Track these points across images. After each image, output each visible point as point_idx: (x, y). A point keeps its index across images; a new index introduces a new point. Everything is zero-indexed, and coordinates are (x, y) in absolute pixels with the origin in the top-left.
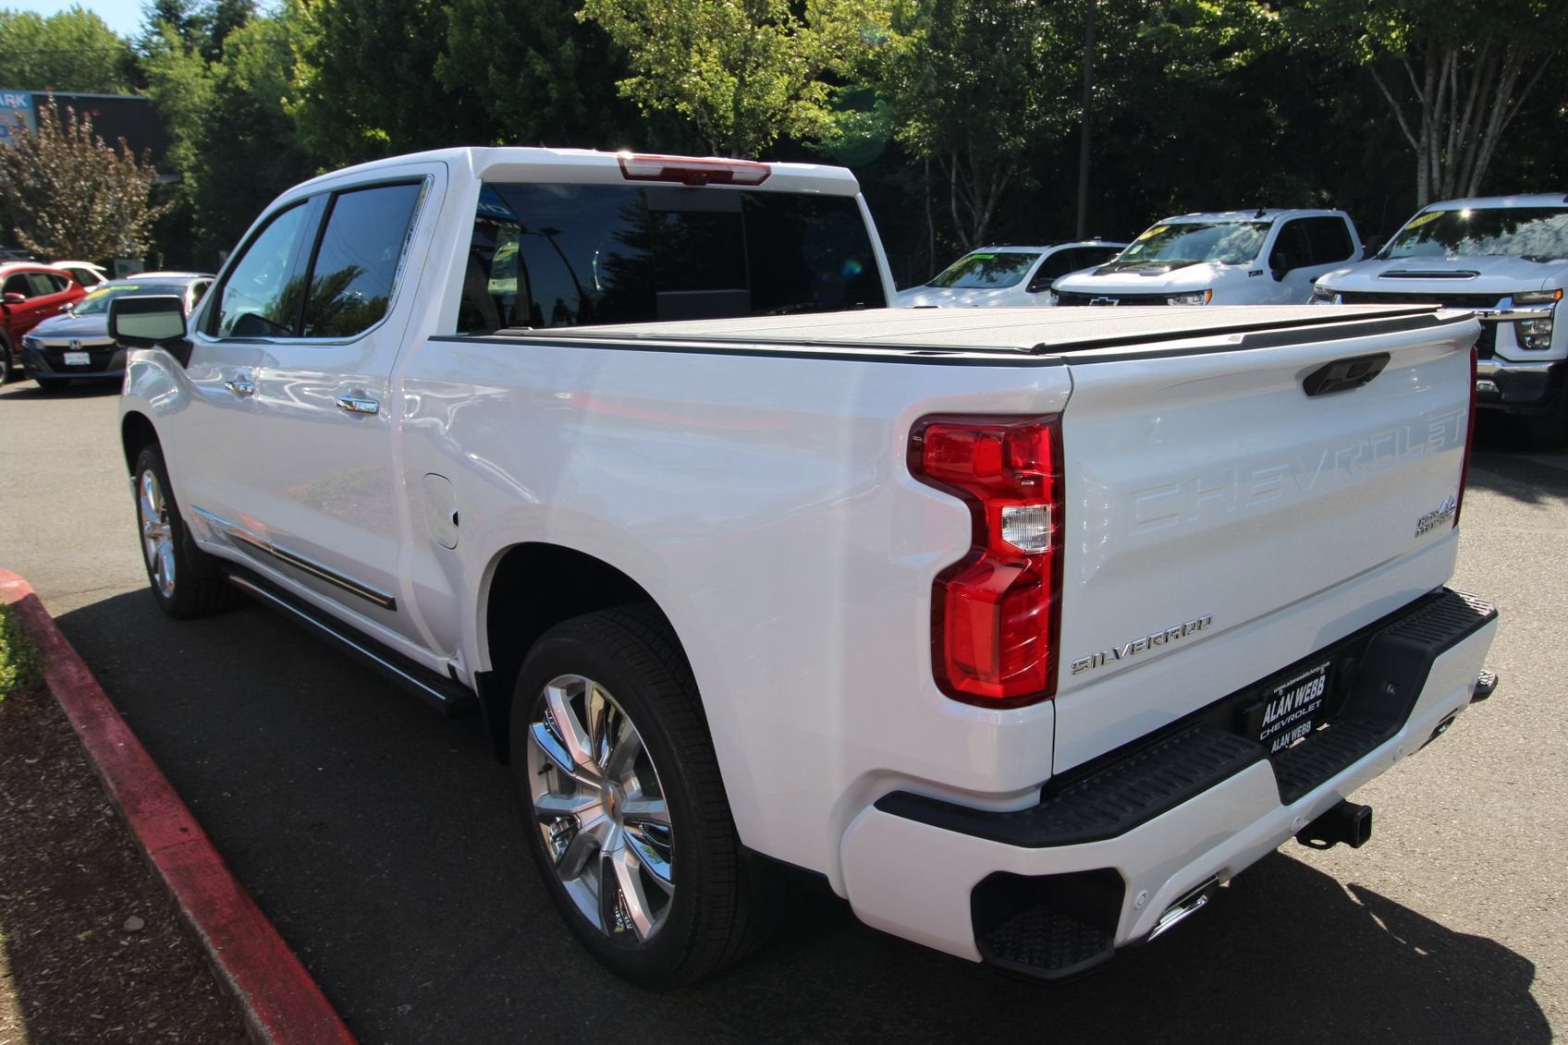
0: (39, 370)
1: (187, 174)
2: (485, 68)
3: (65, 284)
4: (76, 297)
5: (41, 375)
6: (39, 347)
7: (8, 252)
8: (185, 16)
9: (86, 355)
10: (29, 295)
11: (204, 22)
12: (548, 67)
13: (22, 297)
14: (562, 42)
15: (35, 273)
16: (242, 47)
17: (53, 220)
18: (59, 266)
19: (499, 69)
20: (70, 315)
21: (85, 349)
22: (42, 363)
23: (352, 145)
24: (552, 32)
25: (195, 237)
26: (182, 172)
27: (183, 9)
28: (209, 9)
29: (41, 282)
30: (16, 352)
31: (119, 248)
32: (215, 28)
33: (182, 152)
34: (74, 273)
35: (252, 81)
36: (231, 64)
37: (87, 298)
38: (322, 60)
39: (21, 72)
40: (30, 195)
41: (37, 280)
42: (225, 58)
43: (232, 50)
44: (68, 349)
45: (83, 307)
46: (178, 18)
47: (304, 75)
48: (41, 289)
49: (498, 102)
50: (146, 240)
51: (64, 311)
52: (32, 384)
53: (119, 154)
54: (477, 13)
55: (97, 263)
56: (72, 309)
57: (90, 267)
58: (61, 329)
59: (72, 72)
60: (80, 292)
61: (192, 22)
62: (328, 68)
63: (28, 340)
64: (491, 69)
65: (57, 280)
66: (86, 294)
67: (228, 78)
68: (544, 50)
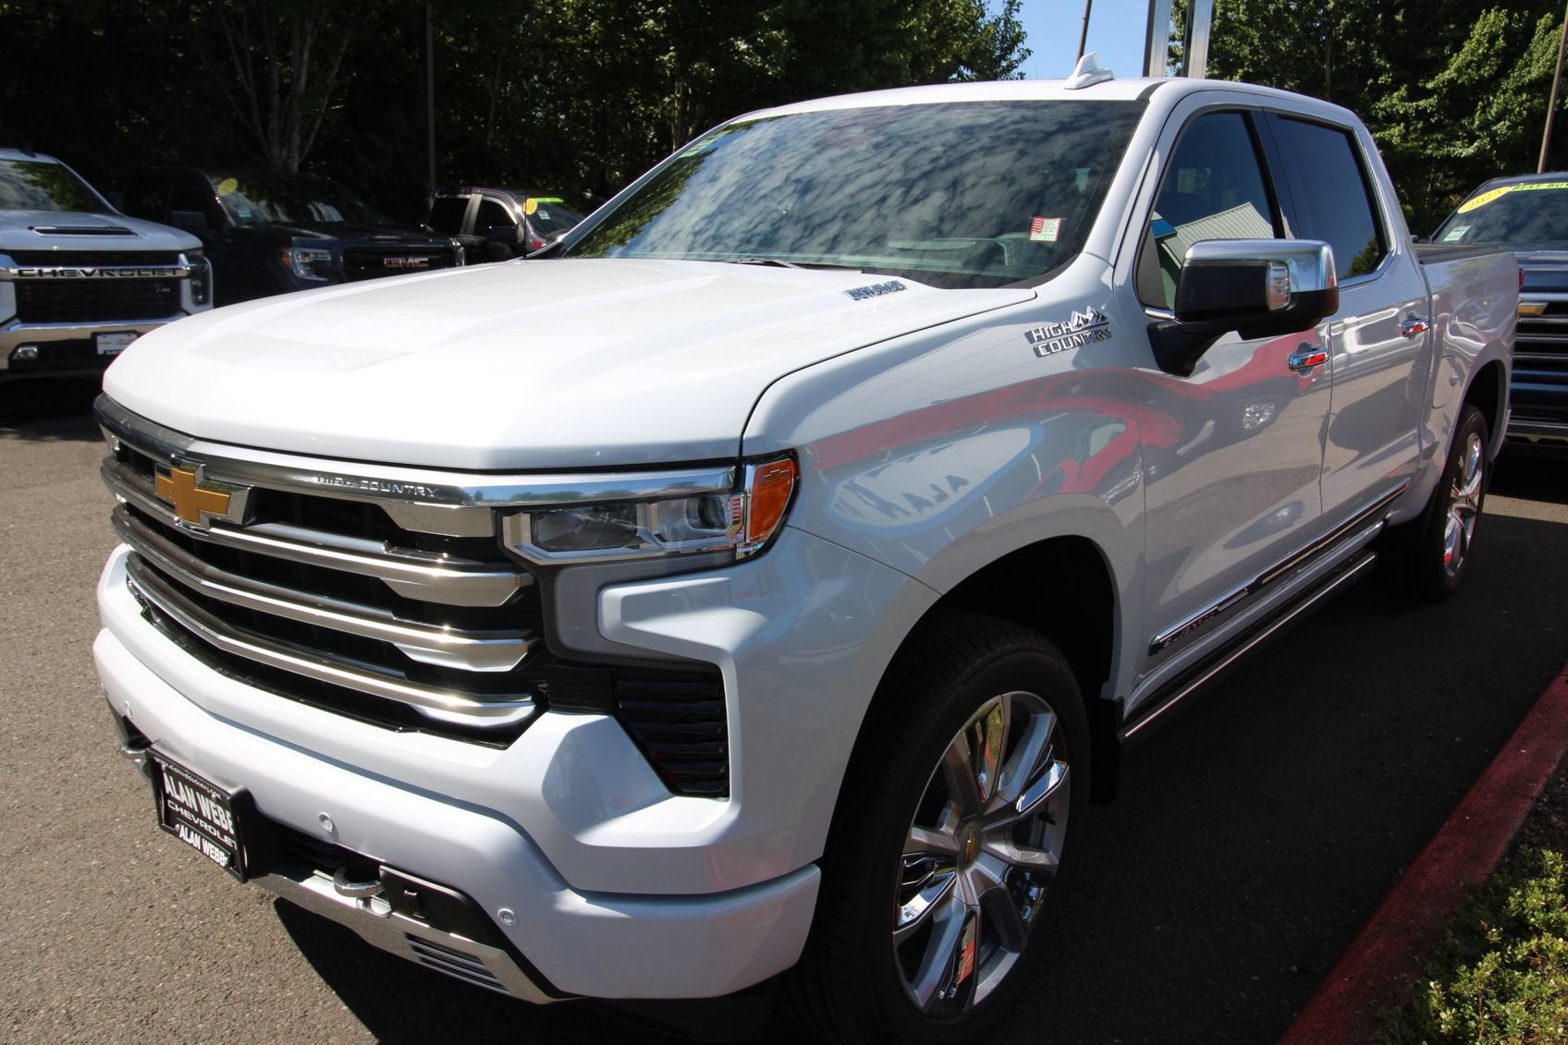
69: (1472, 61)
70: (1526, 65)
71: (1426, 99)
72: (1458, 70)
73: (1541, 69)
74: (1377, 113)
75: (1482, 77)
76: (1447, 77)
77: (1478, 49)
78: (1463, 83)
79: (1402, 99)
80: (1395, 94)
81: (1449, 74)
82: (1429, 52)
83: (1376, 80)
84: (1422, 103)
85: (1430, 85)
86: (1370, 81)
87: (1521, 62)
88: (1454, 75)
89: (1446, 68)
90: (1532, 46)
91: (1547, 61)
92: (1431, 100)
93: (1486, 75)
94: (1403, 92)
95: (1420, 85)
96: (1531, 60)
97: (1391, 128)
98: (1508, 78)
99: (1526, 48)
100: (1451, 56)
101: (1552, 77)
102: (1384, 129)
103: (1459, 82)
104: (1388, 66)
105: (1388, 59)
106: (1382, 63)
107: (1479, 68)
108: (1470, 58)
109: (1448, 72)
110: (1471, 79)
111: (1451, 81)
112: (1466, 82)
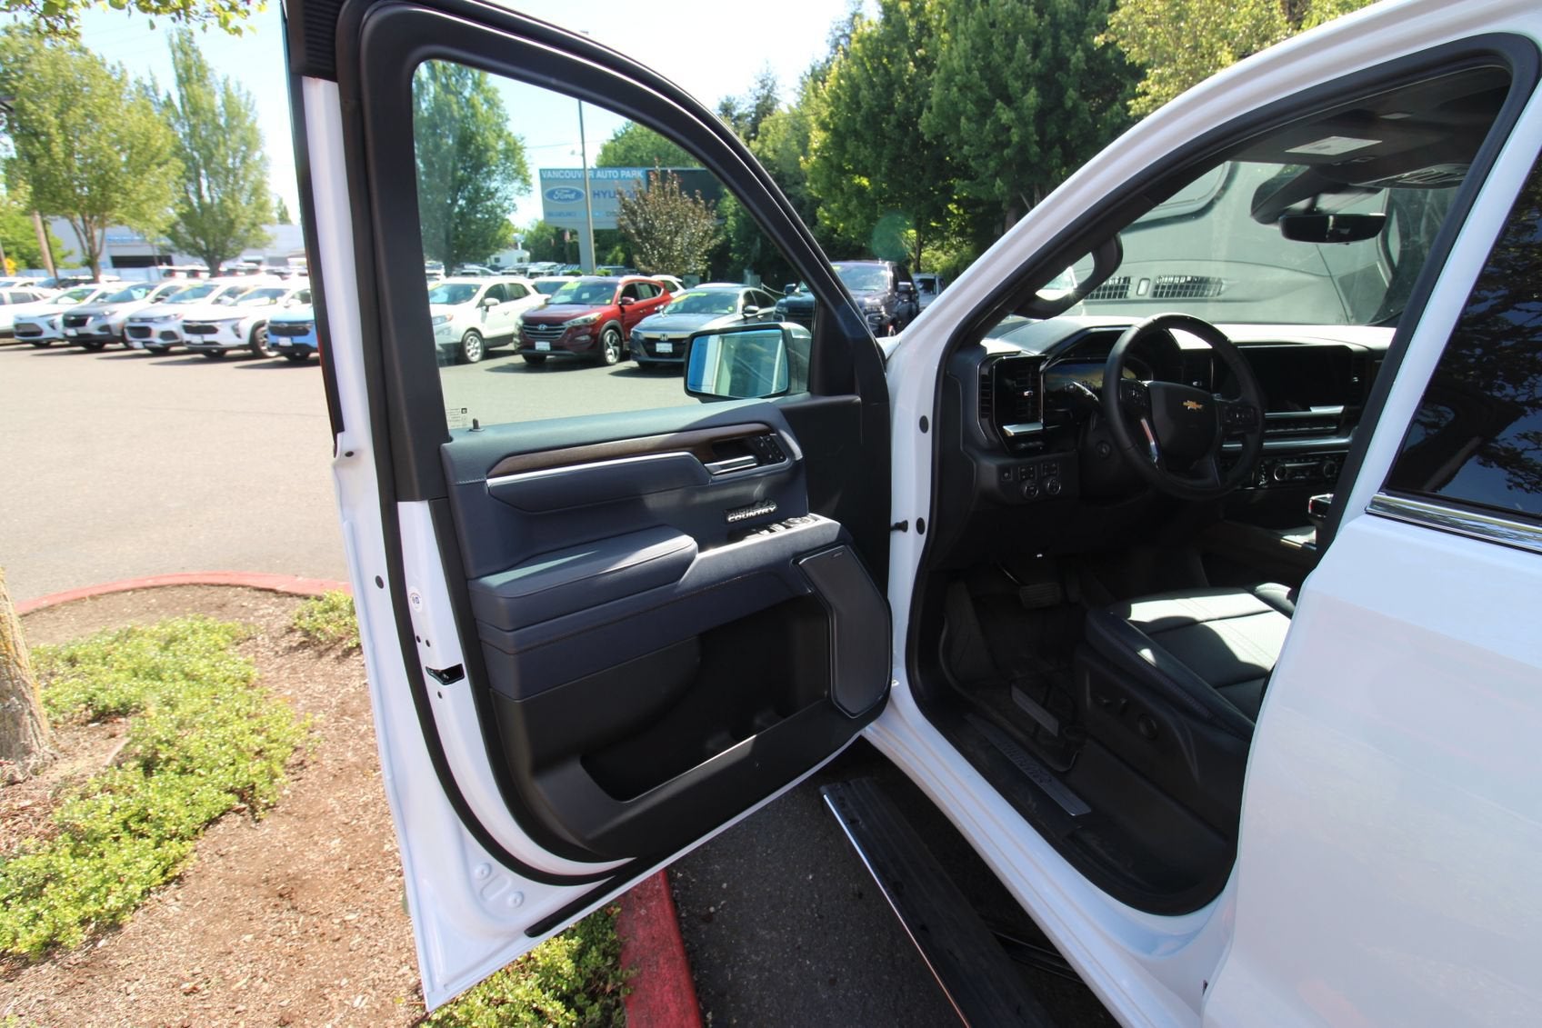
0: (639, 355)
1: (730, 218)
2: (959, 120)
3: (659, 292)
4: (666, 301)
5: (640, 358)
6: (641, 338)
7: (626, 271)
8: (735, 113)
9: (670, 345)
10: (637, 299)
11: (747, 116)
12: (1013, 115)
13: (632, 300)
14: (1025, 91)
15: (642, 283)
16: (771, 128)
17: (653, 248)
18: (656, 278)
19: (969, 119)
20: (661, 314)
21: (670, 341)
22: (641, 350)
23: (846, 189)
24: (1018, 84)
25: (731, 260)
26: (726, 217)
27: (734, 109)
28: (750, 107)
29: (645, 290)
30: (626, 340)
31: (689, 267)
32: (753, 119)
33: (727, 203)
34: (665, 283)
35: (775, 151)
36: (763, 142)
37: (673, 302)
38: (831, 126)
39: (641, 157)
40: (639, 233)
41: (642, 287)
42: (759, 137)
43: (765, 132)
44: (658, 340)
45: (670, 308)
46: (731, 115)
47: (817, 138)
48: (645, 295)
49: (966, 147)
50: (706, 261)
51: (658, 312)
52: (633, 364)
53: (696, 202)
54: (957, 74)
55: (678, 277)
56: (663, 309)
57: (673, 279)
58: (654, 325)
59: (668, 155)
60: (667, 297)
61: (739, 118)
62: (835, 132)
63: (635, 333)
64: (963, 120)
65: (654, 288)
66: (671, 299)
67: (761, 150)
68: (1009, 101)
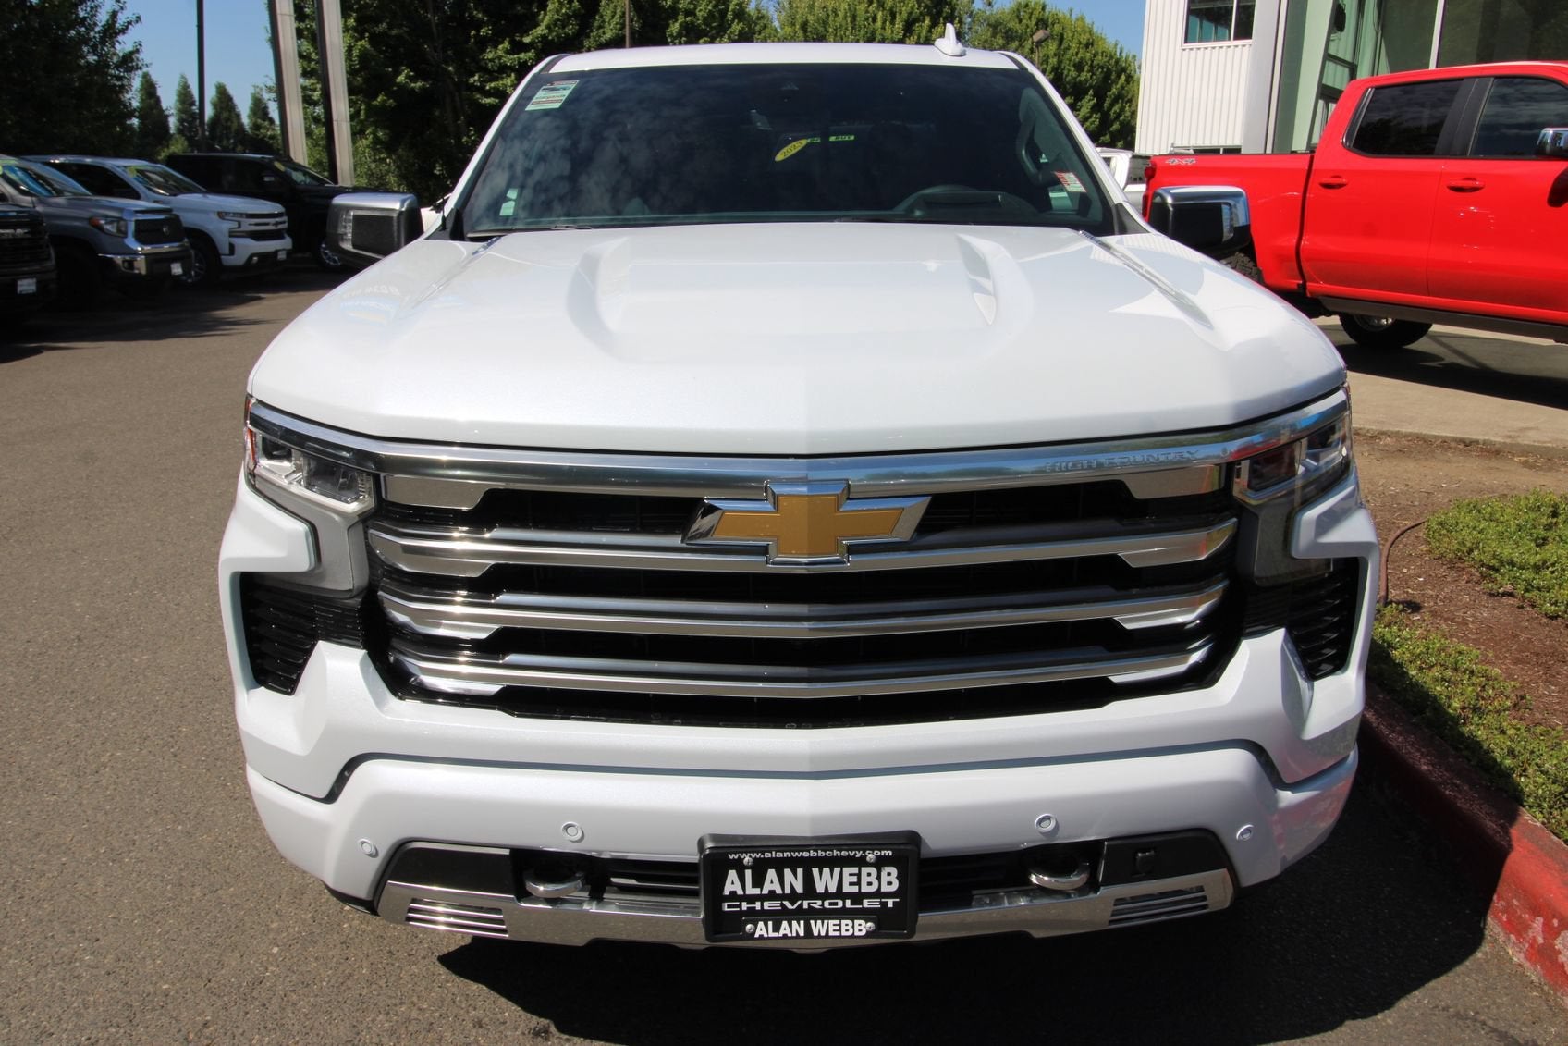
69: (558, 20)
70: (600, 27)
71: (526, 52)
72: (548, 27)
73: (614, 31)
74: (487, 64)
75: (567, 35)
76: (540, 32)
77: (561, 9)
78: (553, 40)
79: (507, 52)
80: (500, 47)
81: (541, 30)
82: (519, 8)
83: (478, 32)
84: (523, 56)
85: (527, 40)
86: (473, 33)
87: (596, 24)
88: (546, 31)
89: (536, 25)
90: (601, 9)
91: (617, 24)
92: (530, 54)
93: (570, 32)
94: (506, 45)
95: (517, 38)
96: (604, 22)
97: (503, 78)
98: (589, 37)
99: (597, 11)
100: (538, 14)
101: (624, 37)
102: (497, 79)
103: (550, 38)
104: (486, 18)
105: (485, 12)
106: (480, 15)
107: (564, 27)
108: (556, 16)
109: (539, 28)
110: (559, 36)
111: (544, 37)
112: (556, 39)
